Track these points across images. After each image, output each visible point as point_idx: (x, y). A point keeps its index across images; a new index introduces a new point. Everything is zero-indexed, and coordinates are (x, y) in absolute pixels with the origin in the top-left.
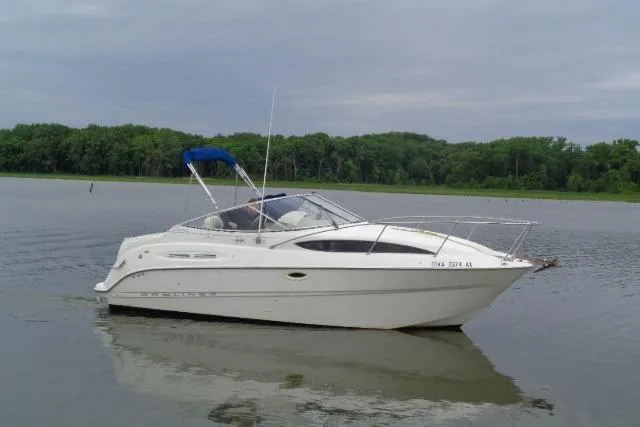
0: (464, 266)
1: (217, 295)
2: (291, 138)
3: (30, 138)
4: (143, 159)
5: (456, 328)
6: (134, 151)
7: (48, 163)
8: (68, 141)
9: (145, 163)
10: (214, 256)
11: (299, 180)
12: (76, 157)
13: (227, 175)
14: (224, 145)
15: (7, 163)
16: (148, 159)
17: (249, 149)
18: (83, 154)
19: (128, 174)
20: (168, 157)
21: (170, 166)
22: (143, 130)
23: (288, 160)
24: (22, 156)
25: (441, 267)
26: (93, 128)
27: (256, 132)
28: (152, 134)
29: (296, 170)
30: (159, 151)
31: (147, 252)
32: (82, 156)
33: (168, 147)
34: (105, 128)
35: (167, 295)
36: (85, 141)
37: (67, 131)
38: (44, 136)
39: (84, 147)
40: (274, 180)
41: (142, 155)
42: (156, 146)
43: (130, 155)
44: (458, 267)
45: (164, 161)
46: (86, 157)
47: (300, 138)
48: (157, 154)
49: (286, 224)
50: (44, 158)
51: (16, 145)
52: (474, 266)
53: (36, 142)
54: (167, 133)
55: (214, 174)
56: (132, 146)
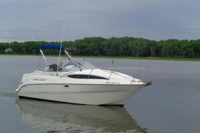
0: (116, 84)
1: (46, 93)
2: (191, 41)
3: (89, 43)
4: (132, 50)
5: (122, 106)
6: (128, 47)
7: (96, 52)
8: (104, 43)
9: (133, 52)
10: (45, 80)
11: (194, 58)
12: (106, 50)
13: (165, 56)
14: (164, 44)
15: (81, 52)
16: (134, 50)
17: (174, 46)
18: (109, 48)
19: (126, 56)
20: (142, 49)
21: (142, 52)
22: (132, 39)
23: (190, 50)
24: (86, 49)
25: (109, 84)
26: (113, 38)
27: (176, 39)
28: (136, 40)
29: (193, 54)
30: (138, 47)
31: (28, 79)
32: (109, 49)
33: (142, 45)
34: (117, 38)
35: (33, 93)
36: (110, 43)
37: (103, 40)
38: (94, 42)
39: (109, 46)
40: (185, 58)
41: (132, 48)
42: (137, 45)
43: (127, 48)
44: (114, 84)
45: (140, 51)
46: (110, 49)
47: (195, 41)
48: (137, 48)
49: (66, 69)
50: (94, 50)
51: (85, 45)
52: (120, 84)
53: (92, 44)
54: (141, 40)
55: (160, 56)
56: (128, 45)
